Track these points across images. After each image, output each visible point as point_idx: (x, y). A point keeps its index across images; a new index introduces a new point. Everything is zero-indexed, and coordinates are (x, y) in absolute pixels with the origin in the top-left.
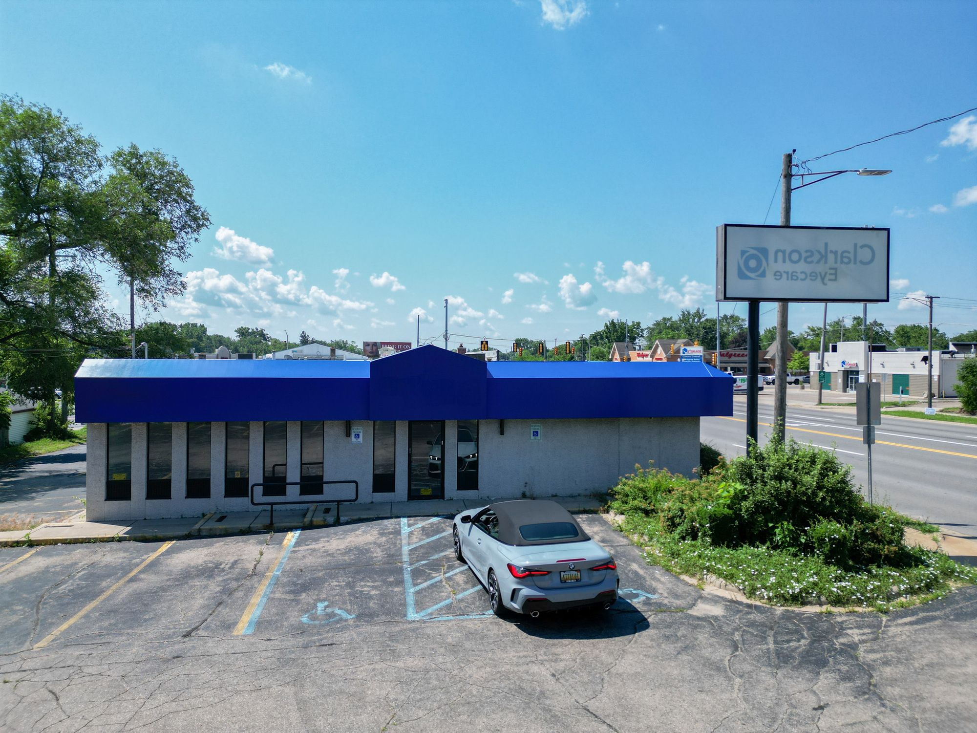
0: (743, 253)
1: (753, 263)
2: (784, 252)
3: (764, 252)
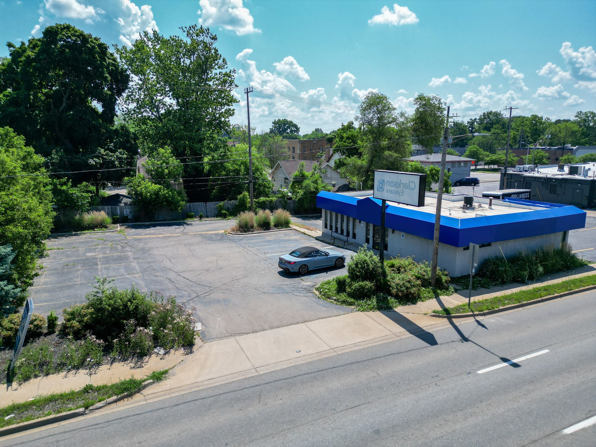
0: (379, 181)
1: (381, 186)
2: (389, 182)
3: (383, 181)
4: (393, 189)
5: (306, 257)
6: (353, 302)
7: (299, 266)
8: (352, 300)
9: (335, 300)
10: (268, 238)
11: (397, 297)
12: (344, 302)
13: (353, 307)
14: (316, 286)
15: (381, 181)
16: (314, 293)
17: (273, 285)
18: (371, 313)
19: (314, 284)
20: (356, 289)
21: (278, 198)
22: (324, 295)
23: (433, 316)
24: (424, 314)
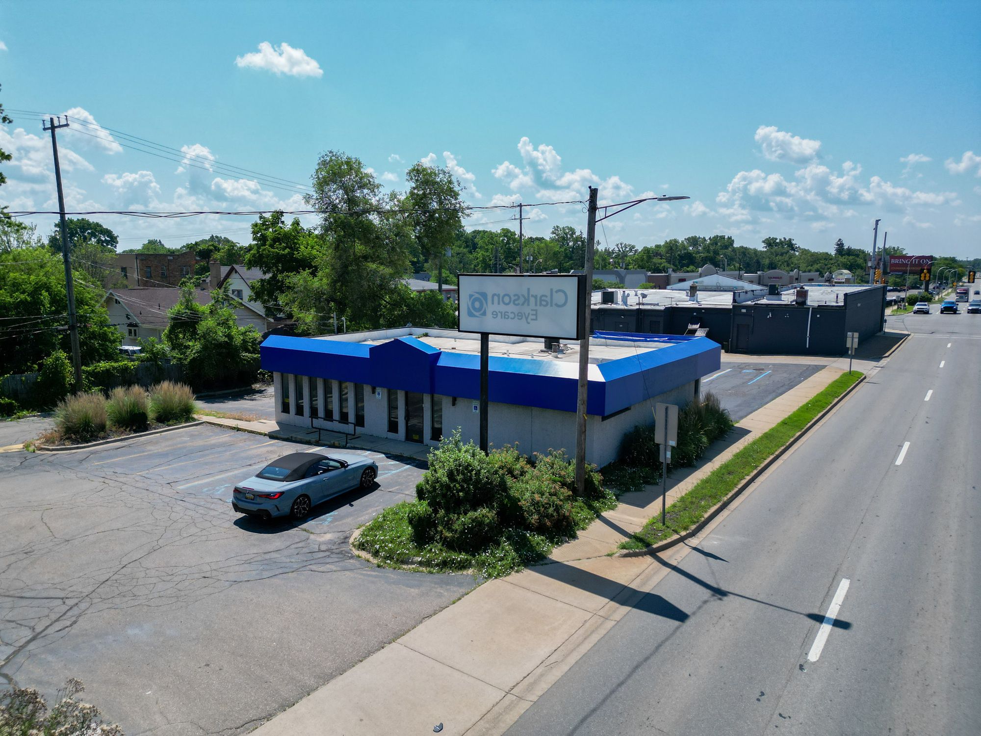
0: (471, 296)
1: (477, 305)
2: (498, 296)
3: (484, 295)
4: (511, 308)
5: (303, 477)
6: (467, 559)
7: (292, 501)
8: (463, 556)
9: (421, 563)
10: (154, 449)
11: (541, 529)
12: (445, 564)
13: (470, 571)
14: (351, 540)
15: (477, 295)
16: (359, 557)
17: (246, 558)
18: (514, 577)
19: (340, 535)
20: (465, 529)
21: (142, 361)
22: (390, 558)
23: (626, 556)
24: (608, 555)
